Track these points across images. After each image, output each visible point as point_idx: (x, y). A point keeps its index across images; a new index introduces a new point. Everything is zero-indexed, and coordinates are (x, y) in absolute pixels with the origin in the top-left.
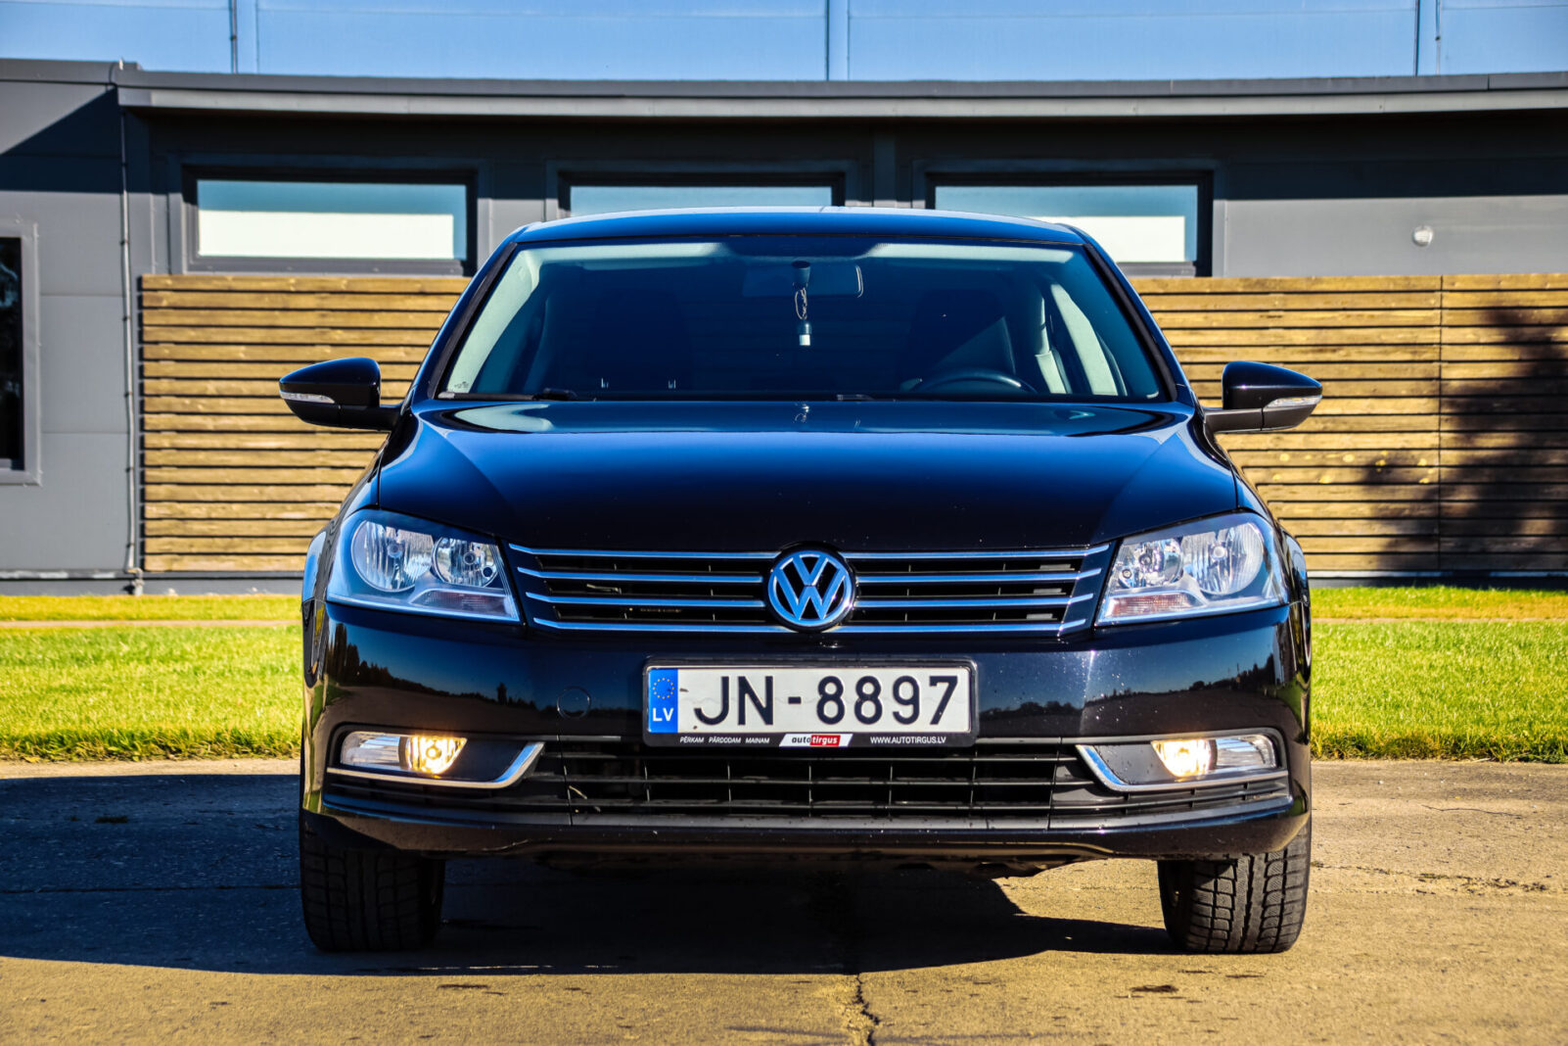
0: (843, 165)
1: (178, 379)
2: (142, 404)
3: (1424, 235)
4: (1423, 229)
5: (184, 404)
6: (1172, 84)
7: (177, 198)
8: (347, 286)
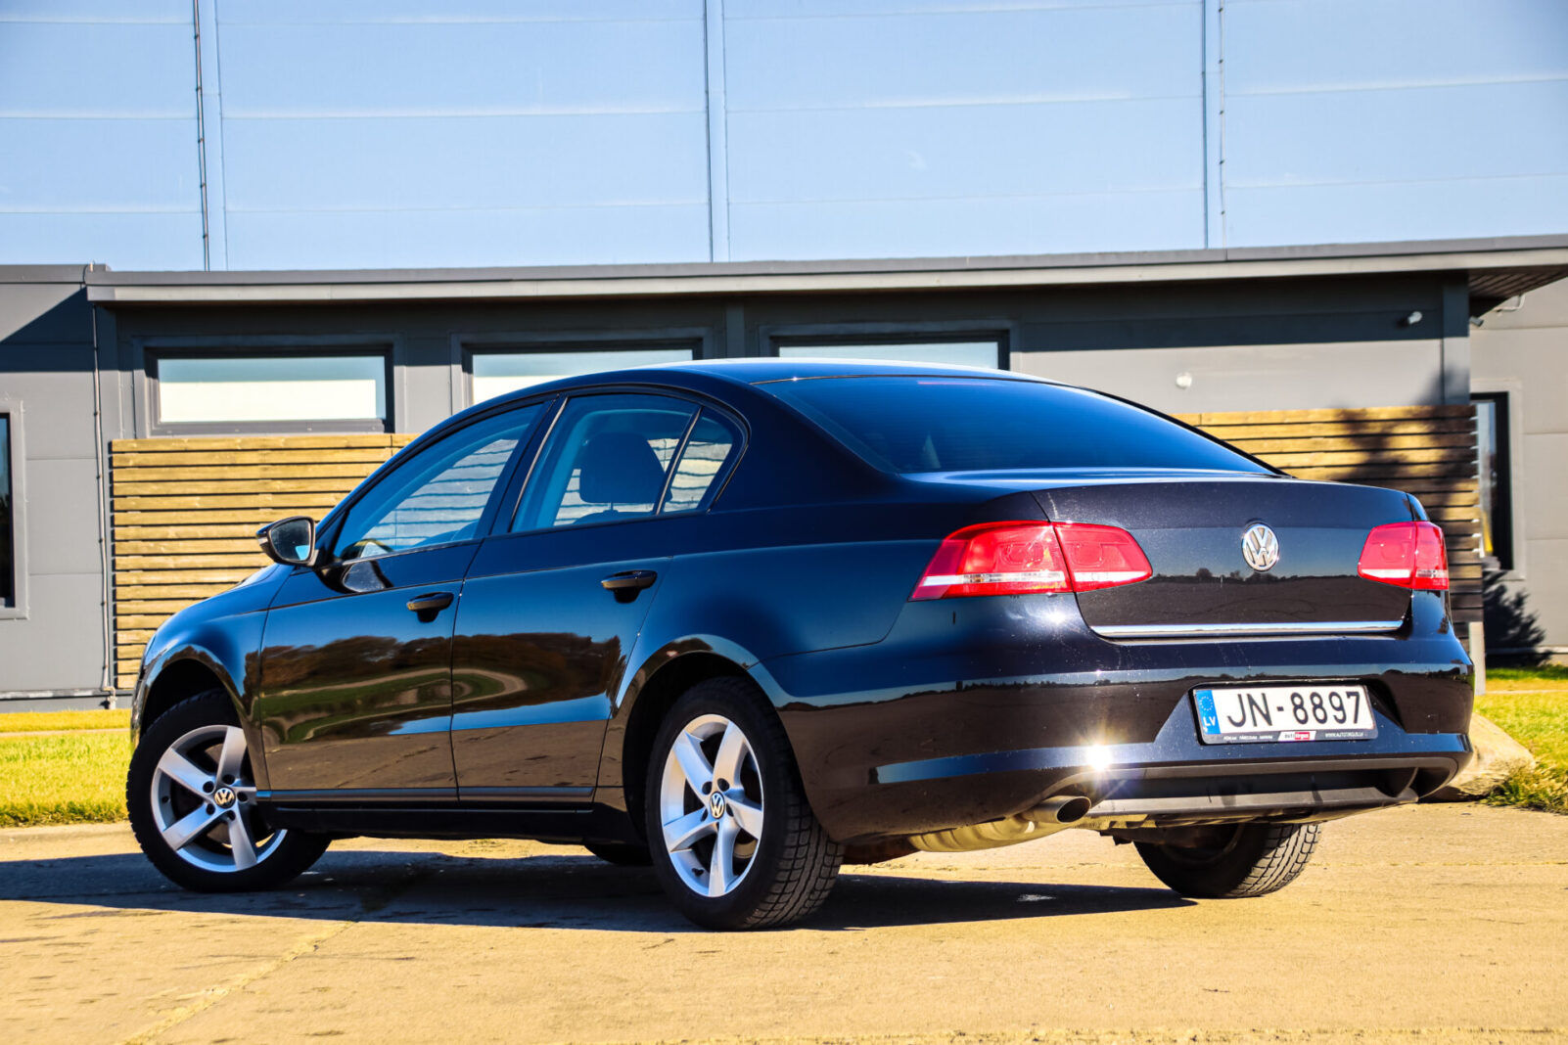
0: (700, 332)
1: (143, 526)
2: (113, 547)
3: (1185, 380)
4: (1183, 375)
5: (149, 548)
6: (968, 260)
7: (140, 374)
8: (285, 444)
